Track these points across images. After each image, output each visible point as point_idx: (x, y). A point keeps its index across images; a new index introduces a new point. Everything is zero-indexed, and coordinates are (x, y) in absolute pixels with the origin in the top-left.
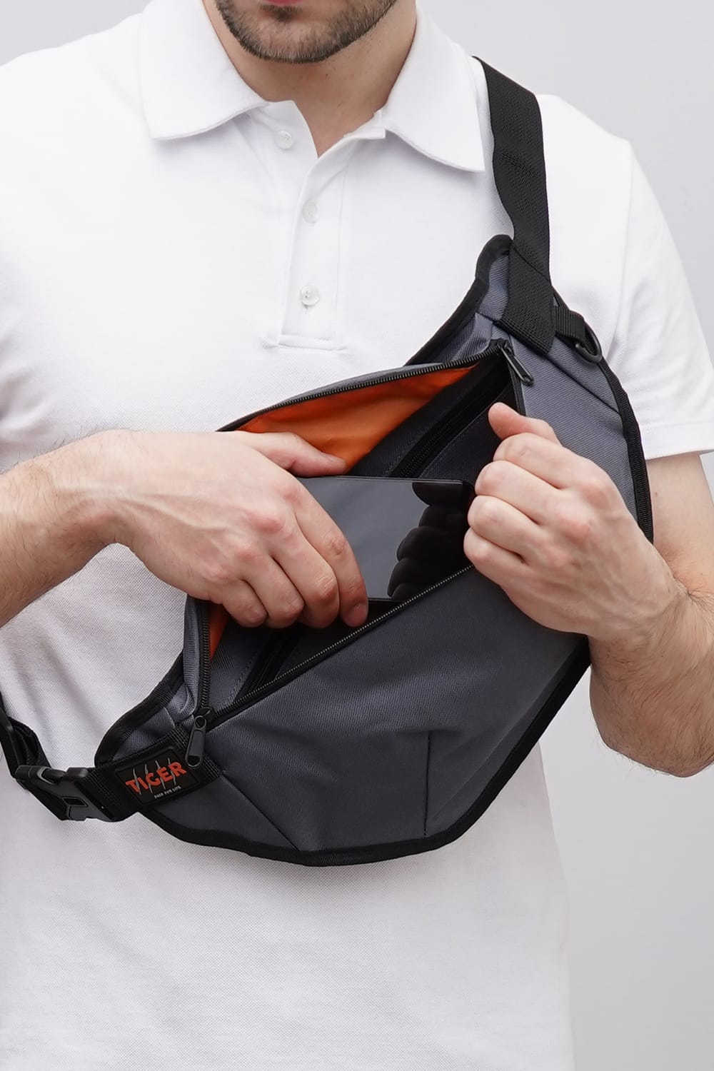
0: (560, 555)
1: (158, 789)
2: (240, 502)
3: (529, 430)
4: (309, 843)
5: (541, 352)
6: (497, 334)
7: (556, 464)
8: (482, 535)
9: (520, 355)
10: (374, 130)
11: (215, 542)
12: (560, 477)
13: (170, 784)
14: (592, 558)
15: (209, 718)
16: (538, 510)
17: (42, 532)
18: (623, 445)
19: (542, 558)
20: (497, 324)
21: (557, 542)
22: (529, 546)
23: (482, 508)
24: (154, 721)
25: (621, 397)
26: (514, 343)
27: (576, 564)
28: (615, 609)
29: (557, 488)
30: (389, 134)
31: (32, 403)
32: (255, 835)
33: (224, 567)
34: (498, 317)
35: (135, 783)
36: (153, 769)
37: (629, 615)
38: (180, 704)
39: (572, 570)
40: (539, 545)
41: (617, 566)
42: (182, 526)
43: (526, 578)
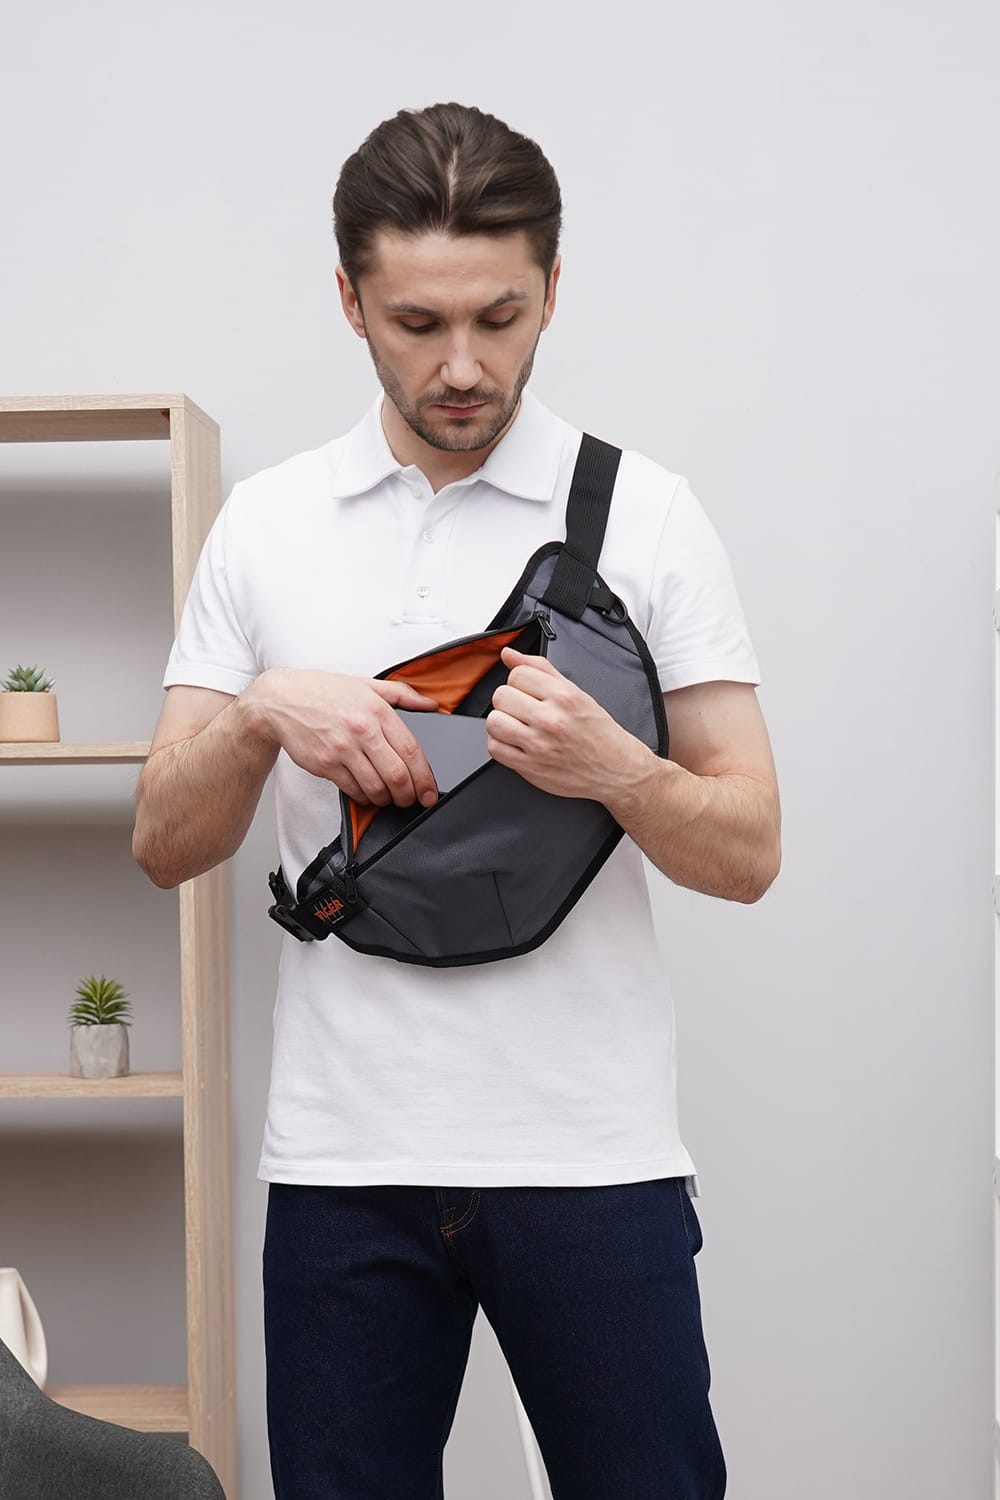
1: (332, 918)
2: (342, 713)
3: (526, 664)
4: (432, 951)
5: (574, 617)
6: (540, 608)
7: (538, 684)
8: (492, 735)
11: (322, 738)
12: (542, 693)
14: (568, 746)
15: (355, 870)
20: (540, 601)
22: (521, 740)
24: (323, 873)
26: (552, 613)
27: (556, 750)
28: (599, 780)
29: (540, 700)
30: (481, 482)
33: (328, 756)
34: (541, 596)
35: (319, 914)
37: (612, 783)
38: (336, 861)
40: (528, 739)
41: (592, 750)
42: (302, 725)
43: (525, 762)
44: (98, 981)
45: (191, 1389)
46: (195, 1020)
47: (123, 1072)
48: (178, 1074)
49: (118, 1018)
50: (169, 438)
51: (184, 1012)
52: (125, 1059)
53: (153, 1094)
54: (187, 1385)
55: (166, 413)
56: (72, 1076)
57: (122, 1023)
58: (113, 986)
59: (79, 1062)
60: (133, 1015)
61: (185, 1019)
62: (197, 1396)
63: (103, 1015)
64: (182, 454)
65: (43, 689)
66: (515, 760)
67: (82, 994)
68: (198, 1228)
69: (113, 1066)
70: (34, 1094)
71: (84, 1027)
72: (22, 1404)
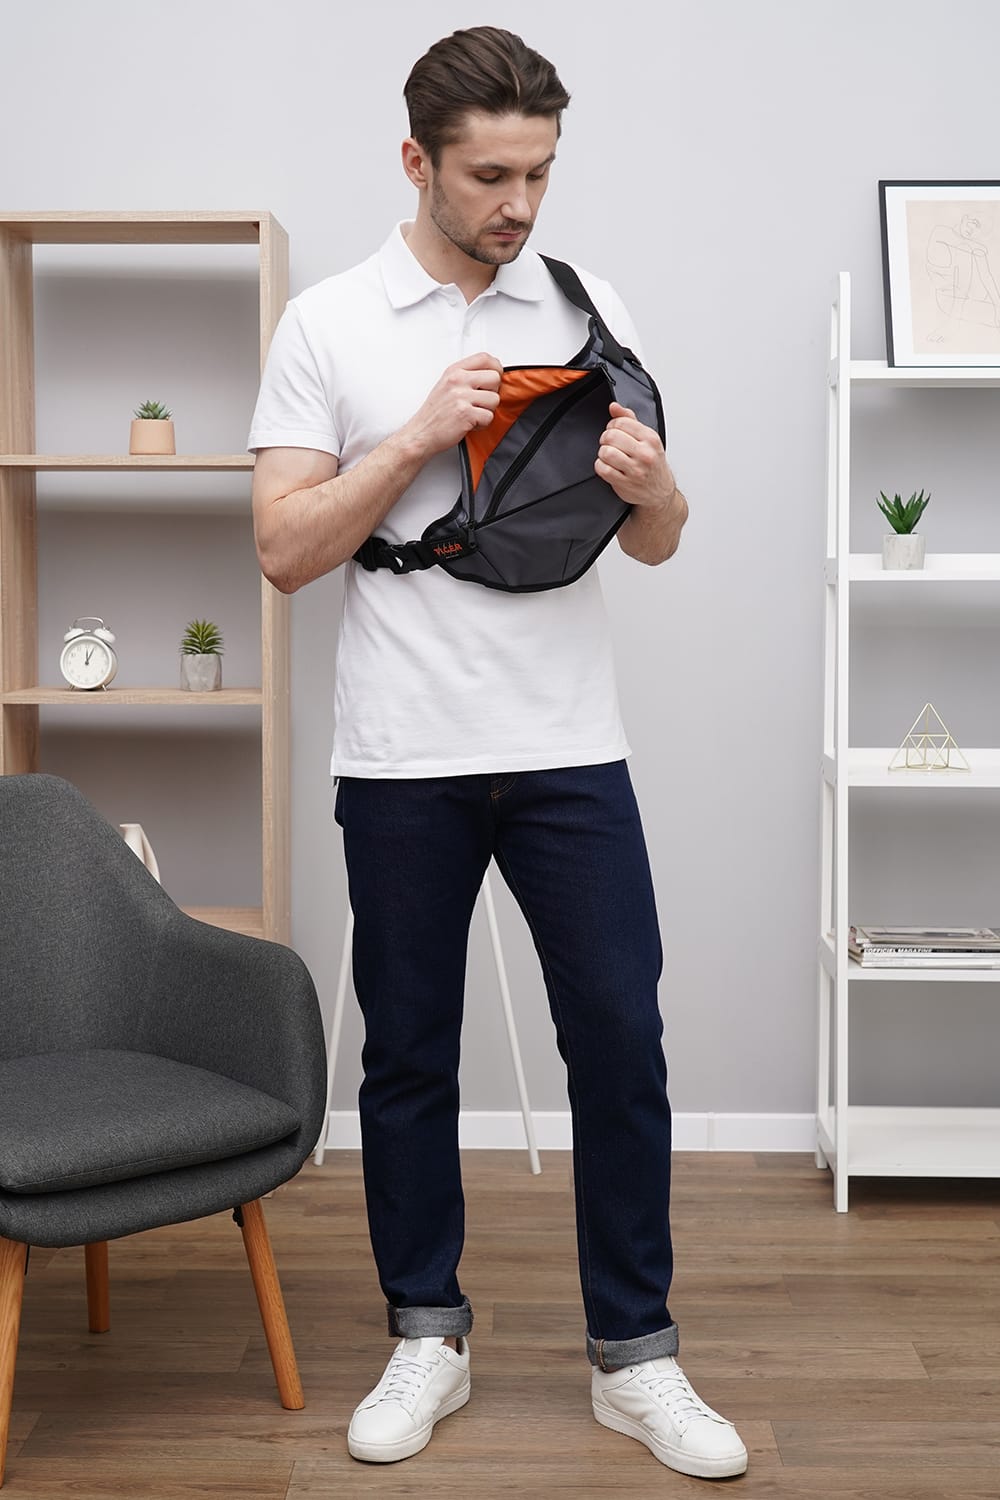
0: (640, 471)
1: (448, 554)
3: (627, 416)
4: (512, 582)
5: (619, 366)
6: (600, 360)
7: (637, 430)
8: (606, 462)
9: (611, 370)
10: (491, 292)
12: (640, 436)
13: (454, 553)
14: (652, 472)
15: (474, 525)
16: (632, 451)
17: (391, 466)
18: (654, 405)
19: (632, 473)
20: (600, 355)
21: (639, 466)
22: (628, 467)
23: (605, 450)
24: (450, 525)
25: (652, 383)
26: (608, 364)
29: (639, 441)
30: (498, 292)
31: (354, 432)
32: (490, 578)
34: (600, 352)
35: (438, 551)
36: (447, 545)
38: (462, 518)
39: (644, 478)
41: (660, 474)
43: (622, 481)
44: (201, 623)
45: (264, 910)
46: (271, 651)
47: (218, 688)
48: (258, 690)
49: (216, 650)
50: (258, 243)
51: (264, 646)
52: (219, 678)
53: (242, 703)
54: (262, 908)
55: (257, 225)
56: (182, 690)
57: (217, 653)
58: (212, 626)
59: (186, 679)
60: (226, 647)
61: (264, 650)
62: (269, 915)
63: (203, 647)
64: (268, 255)
65: (164, 418)
66: (619, 480)
67: (190, 632)
68: (271, 797)
69: (211, 684)
70: (157, 702)
71: (191, 655)
72: (165, 916)
